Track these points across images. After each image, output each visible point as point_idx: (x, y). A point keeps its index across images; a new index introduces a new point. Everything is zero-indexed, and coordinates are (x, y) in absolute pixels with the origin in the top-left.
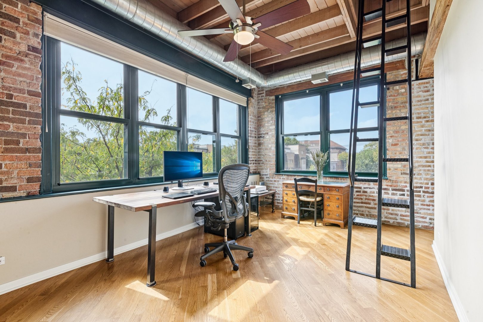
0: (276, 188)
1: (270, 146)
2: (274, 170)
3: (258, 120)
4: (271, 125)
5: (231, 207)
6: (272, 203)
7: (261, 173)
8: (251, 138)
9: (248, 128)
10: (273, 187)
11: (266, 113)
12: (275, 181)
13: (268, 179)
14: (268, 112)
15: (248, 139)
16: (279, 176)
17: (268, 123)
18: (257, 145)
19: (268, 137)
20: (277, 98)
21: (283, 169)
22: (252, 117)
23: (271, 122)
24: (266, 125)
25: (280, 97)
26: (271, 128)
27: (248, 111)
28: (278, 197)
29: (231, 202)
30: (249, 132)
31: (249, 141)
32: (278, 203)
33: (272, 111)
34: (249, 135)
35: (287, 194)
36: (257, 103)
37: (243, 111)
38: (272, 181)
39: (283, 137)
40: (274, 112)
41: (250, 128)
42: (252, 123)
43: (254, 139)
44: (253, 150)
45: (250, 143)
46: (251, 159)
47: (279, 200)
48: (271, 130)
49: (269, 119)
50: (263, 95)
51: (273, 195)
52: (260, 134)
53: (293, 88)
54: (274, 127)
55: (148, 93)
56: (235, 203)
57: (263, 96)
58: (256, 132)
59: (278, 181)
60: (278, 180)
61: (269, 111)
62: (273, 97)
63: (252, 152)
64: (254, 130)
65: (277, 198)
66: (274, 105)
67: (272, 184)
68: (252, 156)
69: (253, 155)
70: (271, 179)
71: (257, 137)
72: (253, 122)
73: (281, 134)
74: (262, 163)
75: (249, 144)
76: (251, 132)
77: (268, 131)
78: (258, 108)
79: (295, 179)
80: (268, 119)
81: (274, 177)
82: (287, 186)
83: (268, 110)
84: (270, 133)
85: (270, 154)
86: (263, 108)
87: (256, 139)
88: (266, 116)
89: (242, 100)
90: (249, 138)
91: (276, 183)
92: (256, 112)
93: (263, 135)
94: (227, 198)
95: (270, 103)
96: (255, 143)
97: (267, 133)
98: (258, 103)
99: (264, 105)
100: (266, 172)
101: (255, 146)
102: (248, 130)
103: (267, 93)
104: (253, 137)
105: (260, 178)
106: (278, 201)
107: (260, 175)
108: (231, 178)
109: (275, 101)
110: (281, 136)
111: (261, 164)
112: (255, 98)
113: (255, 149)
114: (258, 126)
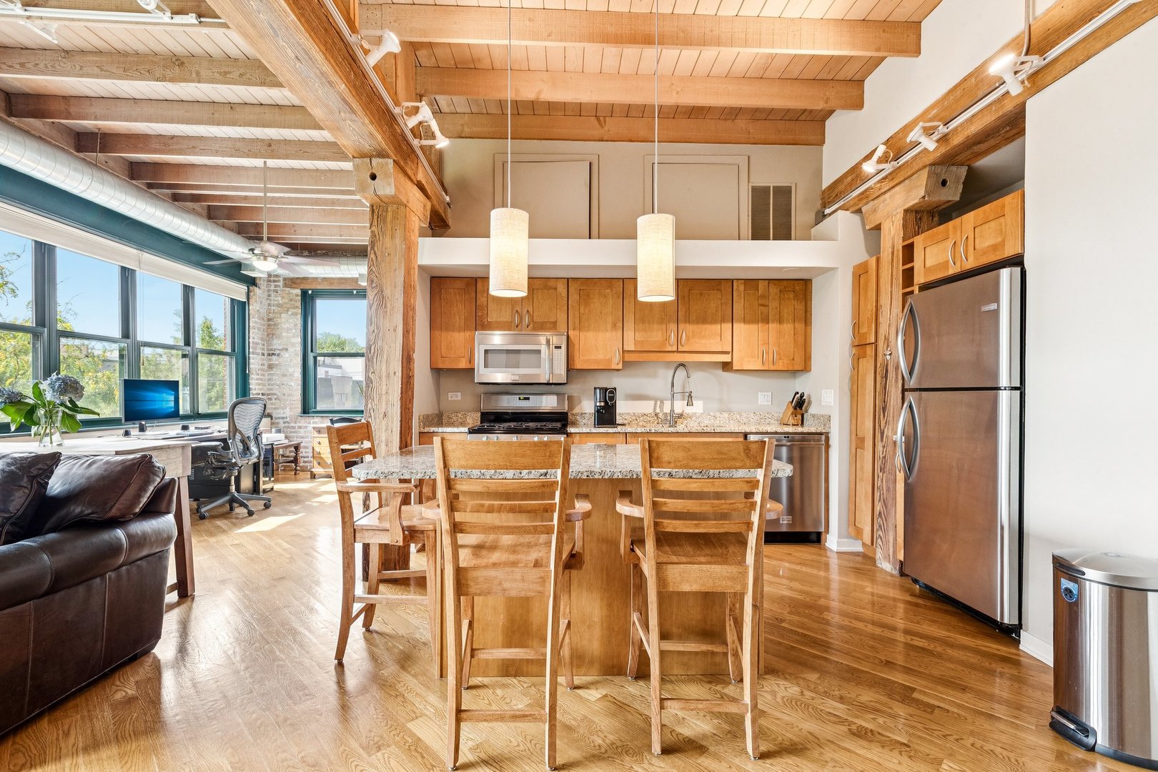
0: (302, 437)
1: (291, 370)
2: (299, 410)
3: (269, 325)
4: (293, 337)
5: (242, 448)
6: (295, 461)
7: (274, 416)
8: (255, 356)
9: (249, 339)
10: (297, 437)
11: (283, 315)
12: (300, 427)
13: (287, 425)
14: (287, 314)
15: (249, 357)
16: (308, 420)
17: (287, 332)
18: (266, 367)
19: (287, 355)
20: (304, 293)
21: (315, 408)
22: (256, 319)
23: (294, 331)
24: (284, 334)
25: (310, 292)
26: (293, 340)
27: (249, 310)
28: (306, 453)
29: (243, 441)
30: (251, 345)
31: (251, 361)
32: (305, 462)
33: (295, 314)
34: (251, 350)
35: (319, 443)
36: (266, 297)
37: (239, 310)
38: (294, 428)
39: (315, 358)
40: (299, 316)
41: (254, 338)
42: (256, 331)
43: (261, 357)
44: (258, 377)
45: (253, 364)
46: (255, 392)
47: (308, 457)
48: (293, 345)
49: (291, 325)
50: (279, 284)
51: (297, 448)
52: (272, 350)
53: (331, 284)
54: (298, 340)
55: (15, 257)
56: (248, 443)
57: (279, 286)
58: (264, 345)
59: (306, 427)
60: (306, 425)
61: (290, 313)
62: (299, 292)
63: (257, 379)
64: (259, 341)
65: (304, 454)
66: (299, 304)
67: (294, 432)
68: (257, 387)
69: (259, 384)
70: (293, 424)
71: (266, 354)
72: (259, 329)
73: (312, 351)
74: (276, 399)
75: (251, 366)
76: (255, 346)
77: (287, 345)
78: (269, 305)
79: (331, 420)
80: (287, 325)
81: (298, 421)
82: (319, 431)
83: (288, 311)
84: (291, 350)
85: (292, 384)
86: (279, 305)
87: (263, 357)
88: (283, 320)
89: (239, 291)
90: (251, 356)
91: (302, 431)
92: (263, 311)
93: (279, 352)
94: (238, 437)
95: (291, 300)
96: (263, 365)
97: (287, 350)
98: (269, 296)
99: (280, 302)
100: (284, 413)
101: (262, 370)
102: (249, 342)
103: (287, 282)
104: (258, 354)
105: (272, 424)
106: (305, 459)
107: (272, 419)
108: (243, 414)
109: (300, 298)
110: (311, 356)
111: (274, 401)
112: (262, 287)
113: (263, 375)
114: (268, 335)
